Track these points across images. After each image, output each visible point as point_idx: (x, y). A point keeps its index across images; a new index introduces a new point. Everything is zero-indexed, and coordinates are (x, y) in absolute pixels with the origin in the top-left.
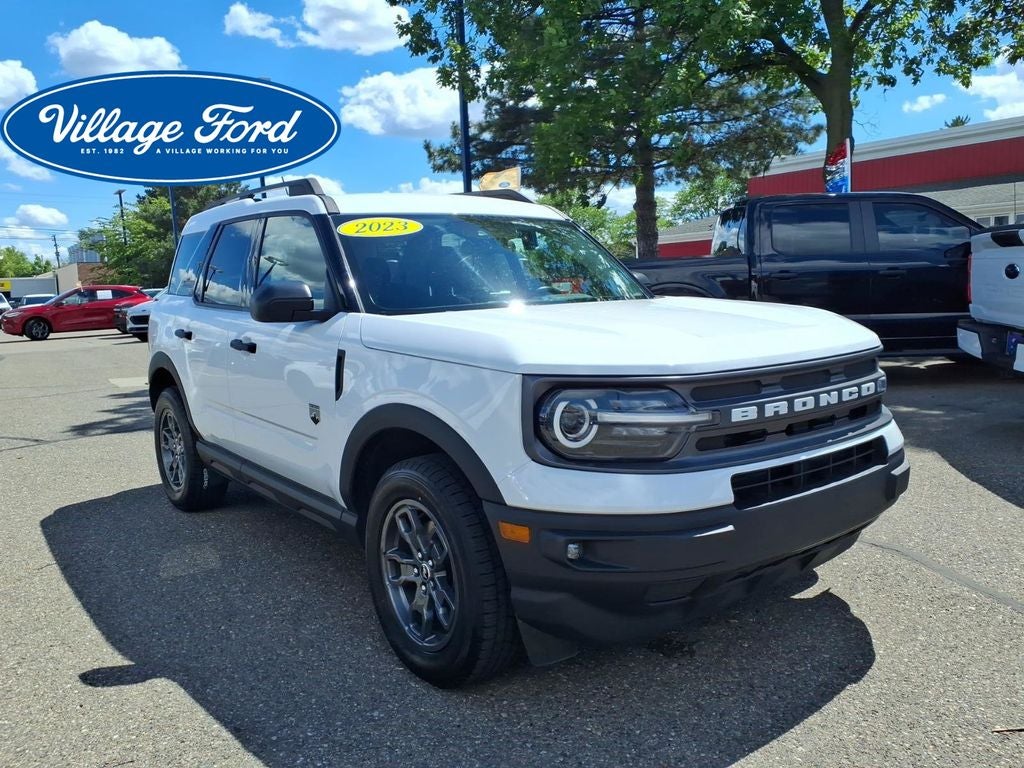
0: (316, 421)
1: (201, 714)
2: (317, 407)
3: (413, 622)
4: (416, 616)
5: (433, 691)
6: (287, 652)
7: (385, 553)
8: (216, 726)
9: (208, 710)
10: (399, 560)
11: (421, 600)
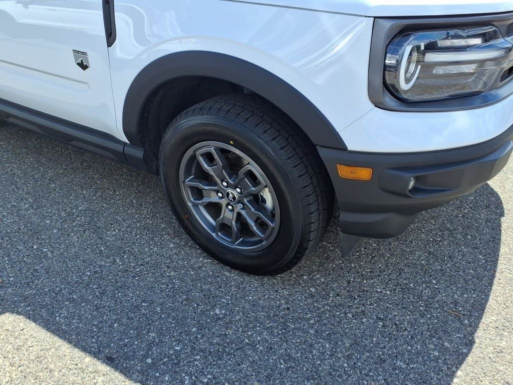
0: (83, 66)
1: (65, 348)
2: (84, 53)
3: (220, 231)
4: (224, 228)
5: (247, 278)
6: (106, 262)
7: (184, 182)
8: (88, 359)
9: (70, 342)
10: (201, 186)
11: (228, 215)
